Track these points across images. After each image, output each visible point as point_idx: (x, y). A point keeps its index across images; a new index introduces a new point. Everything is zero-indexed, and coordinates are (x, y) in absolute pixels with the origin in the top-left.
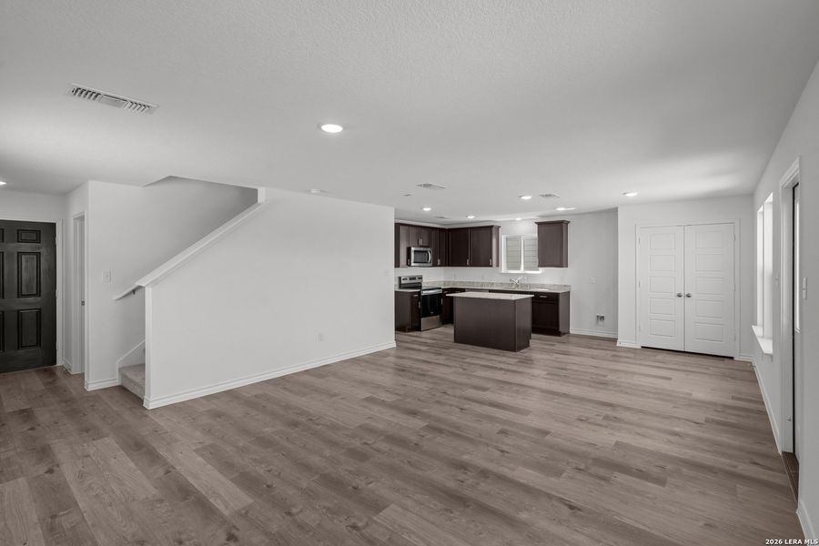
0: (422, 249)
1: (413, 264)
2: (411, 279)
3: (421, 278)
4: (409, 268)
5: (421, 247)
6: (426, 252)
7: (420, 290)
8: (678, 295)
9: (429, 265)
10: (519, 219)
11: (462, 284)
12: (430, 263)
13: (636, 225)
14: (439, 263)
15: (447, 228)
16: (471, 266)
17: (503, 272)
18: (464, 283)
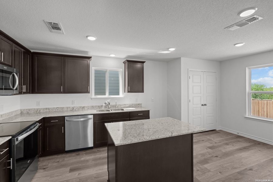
5: (1, 63)
6: (11, 73)
7: (10, 137)
8: (202, 105)
9: (15, 92)
10: (113, 56)
11: (48, 111)
12: (15, 90)
13: (188, 69)
14: (24, 90)
15: (32, 51)
16: (64, 92)
17: (93, 97)
18: (50, 109)
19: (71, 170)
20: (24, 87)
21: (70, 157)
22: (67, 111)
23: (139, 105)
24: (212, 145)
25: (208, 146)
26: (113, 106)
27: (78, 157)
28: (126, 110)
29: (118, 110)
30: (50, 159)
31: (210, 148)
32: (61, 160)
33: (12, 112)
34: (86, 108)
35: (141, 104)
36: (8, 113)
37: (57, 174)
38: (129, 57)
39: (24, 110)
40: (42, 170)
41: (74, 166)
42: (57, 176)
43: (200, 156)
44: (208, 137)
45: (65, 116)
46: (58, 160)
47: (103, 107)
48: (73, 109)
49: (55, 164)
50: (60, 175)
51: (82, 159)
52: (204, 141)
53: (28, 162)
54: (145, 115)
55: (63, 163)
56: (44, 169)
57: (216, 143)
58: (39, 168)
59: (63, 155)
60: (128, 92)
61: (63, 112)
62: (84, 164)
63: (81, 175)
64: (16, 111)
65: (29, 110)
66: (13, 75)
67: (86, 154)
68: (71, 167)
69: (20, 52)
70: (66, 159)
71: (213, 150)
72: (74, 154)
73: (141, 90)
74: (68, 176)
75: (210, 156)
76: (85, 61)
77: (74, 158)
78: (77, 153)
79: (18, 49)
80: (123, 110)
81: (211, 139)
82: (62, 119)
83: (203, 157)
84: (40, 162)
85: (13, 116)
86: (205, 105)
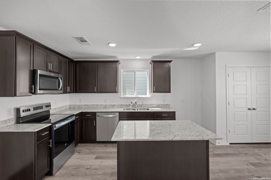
0: (52, 74)
1: (39, 92)
2: (35, 109)
3: (48, 106)
4: (34, 96)
5: (50, 71)
6: (57, 78)
7: (51, 124)
8: (249, 109)
9: (60, 92)
10: (138, 57)
11: (87, 107)
12: (60, 90)
13: (226, 65)
14: (68, 90)
15: (75, 60)
16: (98, 92)
17: (122, 97)
18: (89, 106)
19: (97, 158)
20: (69, 88)
21: (99, 147)
22: (101, 108)
23: (167, 106)
24: (258, 162)
25: (252, 161)
26: (140, 106)
27: (105, 148)
28: (151, 110)
29: (145, 109)
30: (85, 146)
31: (253, 164)
32: (92, 148)
33: (63, 107)
34: (116, 107)
35: (170, 104)
36: (60, 107)
37: (86, 159)
38: (154, 57)
39: (72, 105)
40: (77, 153)
41: (100, 155)
42: (86, 160)
43: (234, 171)
44: (257, 151)
45: (97, 112)
46: (90, 148)
47: (131, 106)
48: (105, 107)
49: (87, 150)
50: (88, 160)
51: (108, 150)
52: (247, 155)
53: (66, 145)
54: (171, 116)
55: (93, 151)
56: (79, 153)
57: (265, 160)
58: (75, 151)
59: (95, 145)
60: (154, 92)
61: (97, 108)
62: (108, 155)
63: (102, 164)
64: (66, 106)
65: (75, 105)
66: (59, 80)
67: (112, 146)
68: (97, 155)
69: (65, 62)
70: (96, 148)
71: (257, 168)
72: (103, 145)
73: (167, 90)
74: (93, 162)
75: (249, 174)
76: (114, 65)
77: (102, 148)
78: (106, 145)
79: (64, 60)
80: (149, 110)
81: (260, 154)
82: (94, 114)
83: (238, 174)
84: (78, 147)
85: (63, 109)
86: (253, 109)
